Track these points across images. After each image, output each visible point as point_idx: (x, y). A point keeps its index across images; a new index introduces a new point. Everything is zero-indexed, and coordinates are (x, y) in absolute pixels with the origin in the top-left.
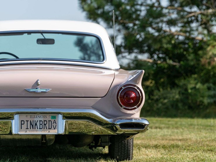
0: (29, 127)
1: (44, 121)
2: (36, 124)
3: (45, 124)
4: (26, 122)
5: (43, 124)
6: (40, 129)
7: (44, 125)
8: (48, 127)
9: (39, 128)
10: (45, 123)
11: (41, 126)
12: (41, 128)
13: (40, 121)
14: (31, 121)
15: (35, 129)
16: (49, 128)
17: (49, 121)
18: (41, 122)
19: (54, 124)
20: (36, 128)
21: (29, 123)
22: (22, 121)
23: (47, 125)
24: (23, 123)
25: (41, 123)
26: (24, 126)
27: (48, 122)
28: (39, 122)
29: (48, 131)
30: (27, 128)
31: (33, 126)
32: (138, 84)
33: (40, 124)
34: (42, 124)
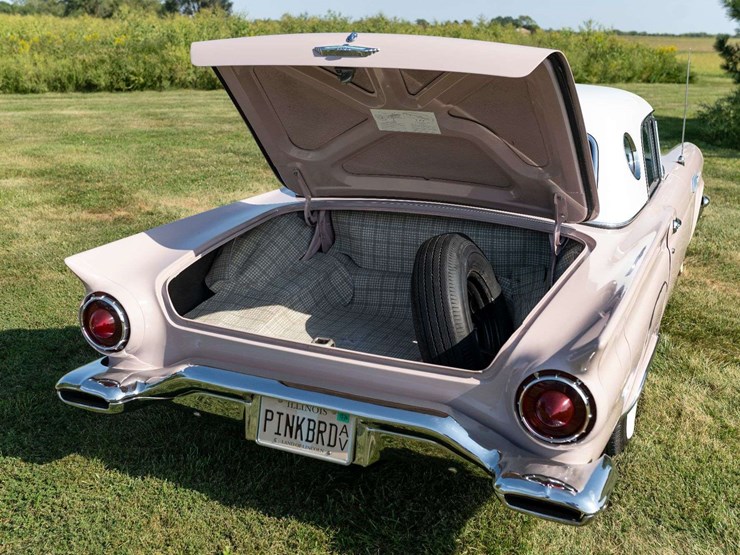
0: (282, 431)
1: (320, 422)
2: (299, 427)
3: (320, 432)
4: (276, 416)
5: (316, 431)
6: (307, 440)
7: (318, 434)
8: (326, 442)
9: (305, 437)
10: (322, 428)
11: (311, 433)
12: (310, 439)
13: (310, 420)
14: (288, 415)
15: (296, 438)
16: (329, 445)
17: (331, 425)
18: (312, 423)
19: (343, 437)
20: (299, 437)
21: (283, 418)
22: (267, 411)
23: (326, 436)
24: (269, 416)
25: (311, 427)
26: (272, 426)
27: (328, 427)
28: (306, 422)
29: (325, 453)
30: (278, 433)
31: (291, 429)
32: (583, 373)
33: (309, 429)
34: (313, 430)
